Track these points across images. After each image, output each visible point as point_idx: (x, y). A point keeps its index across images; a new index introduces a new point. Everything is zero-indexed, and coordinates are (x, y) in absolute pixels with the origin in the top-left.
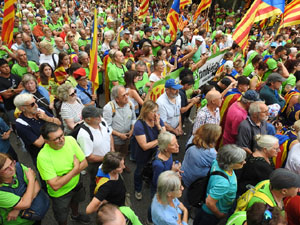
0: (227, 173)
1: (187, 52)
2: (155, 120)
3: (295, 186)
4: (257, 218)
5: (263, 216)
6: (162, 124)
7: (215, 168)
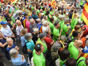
0: (29, 41)
1: (6, 11)
2: (2, 36)
3: (44, 36)
4: (37, 48)
5: (38, 47)
6: (6, 36)
7: (26, 41)
